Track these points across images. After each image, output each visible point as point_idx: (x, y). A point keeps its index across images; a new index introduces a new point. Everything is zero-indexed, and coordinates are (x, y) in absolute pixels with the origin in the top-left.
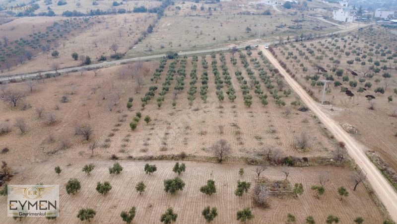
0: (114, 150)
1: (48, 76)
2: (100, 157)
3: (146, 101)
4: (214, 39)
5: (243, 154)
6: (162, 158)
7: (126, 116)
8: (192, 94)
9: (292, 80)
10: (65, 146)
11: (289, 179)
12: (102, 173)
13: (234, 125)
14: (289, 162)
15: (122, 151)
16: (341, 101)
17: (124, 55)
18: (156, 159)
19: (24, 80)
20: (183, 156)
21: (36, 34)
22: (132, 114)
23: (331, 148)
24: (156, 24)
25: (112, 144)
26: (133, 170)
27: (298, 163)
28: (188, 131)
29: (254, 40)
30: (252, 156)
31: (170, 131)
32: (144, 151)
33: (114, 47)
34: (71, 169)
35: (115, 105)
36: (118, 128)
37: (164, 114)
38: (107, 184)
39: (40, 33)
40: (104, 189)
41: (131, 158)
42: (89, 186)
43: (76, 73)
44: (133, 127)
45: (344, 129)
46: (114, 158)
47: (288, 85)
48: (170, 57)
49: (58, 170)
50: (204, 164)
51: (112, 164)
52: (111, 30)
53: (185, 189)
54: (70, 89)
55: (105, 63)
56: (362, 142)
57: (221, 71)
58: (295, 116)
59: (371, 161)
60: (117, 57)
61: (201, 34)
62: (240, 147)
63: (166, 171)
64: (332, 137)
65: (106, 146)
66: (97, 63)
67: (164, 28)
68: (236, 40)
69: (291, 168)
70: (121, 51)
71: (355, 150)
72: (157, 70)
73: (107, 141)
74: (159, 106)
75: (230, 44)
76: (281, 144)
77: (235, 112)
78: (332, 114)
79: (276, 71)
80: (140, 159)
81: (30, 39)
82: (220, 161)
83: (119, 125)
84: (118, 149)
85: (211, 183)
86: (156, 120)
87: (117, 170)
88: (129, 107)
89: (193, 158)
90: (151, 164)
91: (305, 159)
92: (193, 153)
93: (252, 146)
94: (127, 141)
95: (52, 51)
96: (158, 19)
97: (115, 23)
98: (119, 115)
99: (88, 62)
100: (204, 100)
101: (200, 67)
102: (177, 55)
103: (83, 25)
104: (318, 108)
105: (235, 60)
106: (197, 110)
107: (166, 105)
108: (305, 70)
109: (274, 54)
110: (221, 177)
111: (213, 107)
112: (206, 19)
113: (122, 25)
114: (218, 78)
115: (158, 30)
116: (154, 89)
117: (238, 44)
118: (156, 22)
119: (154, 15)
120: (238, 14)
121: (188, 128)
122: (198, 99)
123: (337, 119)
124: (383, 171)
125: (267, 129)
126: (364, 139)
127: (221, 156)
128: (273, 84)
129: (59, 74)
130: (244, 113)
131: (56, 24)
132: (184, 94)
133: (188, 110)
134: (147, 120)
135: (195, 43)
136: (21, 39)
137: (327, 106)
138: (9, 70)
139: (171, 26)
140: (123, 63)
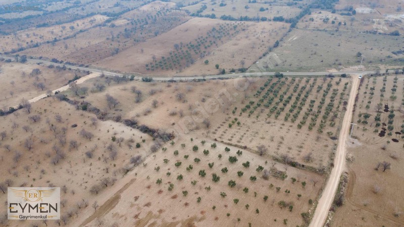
0: (216, 136)
1: (199, 80)
2: (210, 137)
3: (244, 110)
4: (322, 61)
5: (275, 155)
6: (236, 146)
7: (230, 118)
8: (271, 112)
9: (351, 113)
10: (197, 128)
11: (287, 172)
12: (208, 146)
13: (282, 138)
14: (293, 165)
15: (220, 138)
16: (367, 139)
17: (247, 69)
18: (233, 145)
20: (245, 148)
21: (199, 39)
22: (233, 117)
23: (325, 164)
24: (284, 38)
25: (217, 133)
26: (221, 148)
27: (298, 166)
28: (256, 135)
29: (356, 67)
30: (278, 157)
31: (247, 133)
32: (229, 140)
33: (243, 63)
34: (197, 140)
35: (228, 109)
36: (223, 124)
37: (249, 121)
38: (208, 151)
40: (206, 153)
41: (222, 142)
42: (201, 149)
43: (214, 81)
44: (230, 126)
45: (347, 156)
46: (216, 140)
47: (342, 118)
48: (277, 76)
49: (192, 140)
50: (254, 154)
51: (213, 142)
52: (249, 40)
53: (237, 162)
54: (208, 92)
55: (234, 74)
56: (348, 167)
57: (302, 96)
58: (323, 141)
59: (341, 177)
60: (243, 70)
61: (315, 54)
62: (276, 150)
63: (233, 152)
64: (332, 160)
65: (214, 133)
66: (229, 74)
67: (289, 43)
68: (340, 64)
69: (294, 168)
70: (246, 66)
71: (338, 170)
72: (261, 88)
73: (216, 130)
74: (249, 116)
75: (331, 69)
76: (299, 155)
77: (289, 130)
78: (350, 145)
79: (346, 103)
80: (226, 144)
81: (195, 43)
82: (261, 155)
83: (224, 123)
84: (219, 136)
85: (248, 163)
86: (244, 124)
87: (214, 146)
88: (234, 112)
89: (250, 150)
90: (229, 147)
91: (303, 166)
92: (251, 147)
93: (283, 151)
94: (225, 132)
95: (204, 60)
96: (289, 31)
97: (255, 32)
98: (227, 116)
99: (223, 72)
100: (276, 118)
101: (291, 90)
102: (282, 76)
103: (231, 32)
104: (345, 139)
105: (320, 88)
106: (269, 123)
107: (253, 116)
108: (368, 107)
109: (360, 85)
110: (256, 162)
111: (279, 123)
112: (330, 35)
113: (259, 35)
114: (296, 103)
115: (283, 44)
116: (252, 103)
117: (339, 69)
118: (286, 35)
119: (288, 25)
120: (364, 32)
121: (257, 133)
122: (273, 116)
123: (349, 150)
124: (340, 183)
125: (299, 145)
126: (351, 165)
127: (261, 153)
128: (331, 114)
129: (205, 80)
130: (294, 131)
131: (214, 29)
132: (267, 111)
133: (264, 122)
134: (239, 124)
135: (304, 64)
136: (190, 43)
137: (352, 140)
138: (180, 72)
139: (296, 40)
140: (244, 77)
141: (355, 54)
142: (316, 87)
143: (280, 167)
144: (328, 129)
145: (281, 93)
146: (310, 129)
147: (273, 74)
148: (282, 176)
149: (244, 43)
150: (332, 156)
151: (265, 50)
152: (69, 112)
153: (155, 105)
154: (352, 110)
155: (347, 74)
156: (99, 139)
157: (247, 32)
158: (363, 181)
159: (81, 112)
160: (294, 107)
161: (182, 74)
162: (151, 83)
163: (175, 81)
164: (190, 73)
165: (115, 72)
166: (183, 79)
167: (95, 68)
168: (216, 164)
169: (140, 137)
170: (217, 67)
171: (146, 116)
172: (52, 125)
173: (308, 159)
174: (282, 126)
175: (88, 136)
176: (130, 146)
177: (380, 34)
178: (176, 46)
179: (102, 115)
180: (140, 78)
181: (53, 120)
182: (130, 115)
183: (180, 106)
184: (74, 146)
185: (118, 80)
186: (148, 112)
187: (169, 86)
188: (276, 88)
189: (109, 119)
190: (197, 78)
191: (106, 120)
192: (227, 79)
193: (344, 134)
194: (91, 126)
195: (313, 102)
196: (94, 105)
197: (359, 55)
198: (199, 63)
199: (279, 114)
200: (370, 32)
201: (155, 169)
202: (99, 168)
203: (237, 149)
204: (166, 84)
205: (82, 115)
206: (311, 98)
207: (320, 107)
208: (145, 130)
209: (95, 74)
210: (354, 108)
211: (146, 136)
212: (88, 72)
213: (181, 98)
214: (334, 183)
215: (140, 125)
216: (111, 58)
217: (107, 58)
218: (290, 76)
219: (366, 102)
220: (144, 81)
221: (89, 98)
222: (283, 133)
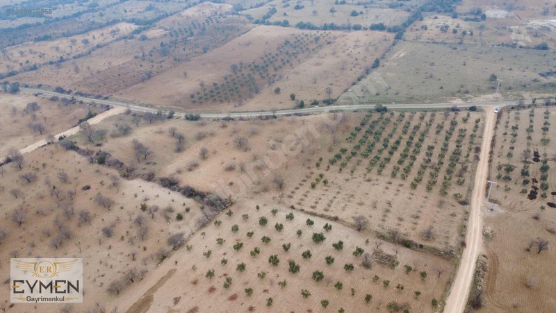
0: (294, 202)
1: (267, 118)
2: (284, 203)
3: (332, 162)
4: (441, 88)
5: (379, 229)
6: (322, 216)
7: (312, 173)
8: (372, 164)
9: (486, 164)
10: (266, 190)
11: (398, 256)
12: (281, 218)
13: (389, 204)
14: (407, 244)
15: (299, 204)
16: (511, 203)
17: (336, 100)
18: (318, 216)
19: (249, 119)
20: (336, 219)
21: (266, 56)
22: (317, 172)
23: (453, 243)
24: (387, 54)
25: (295, 196)
26: (301, 219)
28: (351, 199)
29: (490, 96)
30: (384, 232)
31: (338, 196)
32: (313, 207)
33: (329, 92)
34: (265, 208)
35: (309, 160)
36: (303, 183)
37: (340, 178)
38: (281, 225)
39: (270, 54)
40: (279, 228)
41: (302, 210)
42: (272, 223)
43: (289, 118)
44: (313, 186)
45: (484, 230)
46: (292, 207)
47: (474, 172)
48: (378, 110)
49: (258, 208)
50: (348, 229)
51: (289, 212)
52: (338, 57)
53: (325, 242)
54: (280, 135)
55: (316, 107)
56: (487, 246)
57: (416, 140)
58: (449, 207)
59: (477, 263)
60: (328, 102)
61: (431, 77)
62: (381, 223)
63: (319, 226)
64: (463, 236)
65: (290, 197)
66: (310, 107)
67: (395, 61)
68: (467, 92)
69: (408, 249)
70: (333, 97)
71: (473, 251)
72: (356, 128)
73: (293, 192)
74: (341, 170)
75: (455, 99)
76: (414, 229)
77: (398, 191)
78: (488, 213)
79: (478, 150)
80: (307, 213)
81: (260, 63)
82: (359, 230)
83: (305, 181)
84: (297, 201)
85: (341, 243)
86: (333, 182)
87: (290, 217)
88: (318, 165)
89: (342, 222)
90: (312, 218)
91: (421, 246)
92: (344, 218)
93: (391, 223)
94: (306, 196)
95: (274, 87)
96: (394, 45)
97: (345, 46)
98: (308, 171)
99: (302, 105)
100: (380, 172)
101: (400, 130)
102: (385, 110)
103: (311, 46)
104: (480, 204)
105: (440, 127)
106: (369, 180)
107: (346, 170)
108: (510, 155)
109: (497, 123)
110: (353, 241)
111: (383, 180)
112: (450, 50)
113: (351, 49)
114: (406, 150)
115: (385, 63)
116: (344, 151)
117: (466, 100)
118: (388, 50)
119: (392, 36)
120: (499, 45)
121: (352, 196)
122: (375, 170)
123: (487, 220)
124: (477, 273)
125: (414, 213)
126: (491, 244)
127: (360, 226)
128: (459, 167)
129: (275, 117)
130: (405, 193)
131: (287, 42)
132: (366, 162)
133: (361, 179)
134: (325, 182)
135: (416, 92)
136: (254, 63)
137: (491, 205)
138: (240, 105)
139: (403, 57)
140: (331, 111)
141: (488, 77)
142: (434, 125)
143: (388, 249)
144: (454, 190)
145: (385, 135)
146: (429, 189)
147: (372, 106)
148: (390, 262)
149: (330, 62)
150: (463, 230)
151: (360, 72)
152: (78, 167)
153: (204, 155)
154: (487, 159)
155: (477, 106)
156: (122, 208)
157: (333, 46)
158: (509, 268)
159: (96, 166)
160: (404, 156)
161: (243, 108)
162: (198, 122)
163: (233, 119)
164: (254, 107)
165: (147, 106)
166: (245, 115)
167: (117, 100)
168: (294, 246)
169: (182, 203)
170: (293, 97)
171: (191, 173)
172: (54, 188)
173: (428, 235)
174: (388, 185)
175: (106, 204)
176: (168, 219)
177: (521, 47)
178: (234, 68)
179: (127, 171)
180: (183, 115)
181: (55, 180)
182: (168, 171)
183: (239, 157)
184: (86, 218)
185: (151, 119)
186: (193, 167)
187: (224, 126)
188: (377, 128)
189: (137, 176)
190: (264, 114)
191: (132, 179)
192: (307, 115)
193: (478, 195)
194: (110, 187)
195: (431, 148)
196: (116, 156)
197: (494, 78)
198: (266, 92)
199: (382, 166)
200: (507, 45)
201: (205, 254)
202: (122, 253)
203: (324, 222)
204: (220, 124)
205: (98, 171)
206: (428, 142)
207: (442, 156)
208: (190, 193)
209: (118, 110)
210: (491, 157)
211: (190, 202)
212: (108, 106)
213: (241, 145)
214: (468, 273)
215: (182, 185)
216: (140, 85)
217: (135, 86)
218: (397, 110)
219: (507, 148)
220: (187, 118)
221: (109, 146)
222: (390, 195)
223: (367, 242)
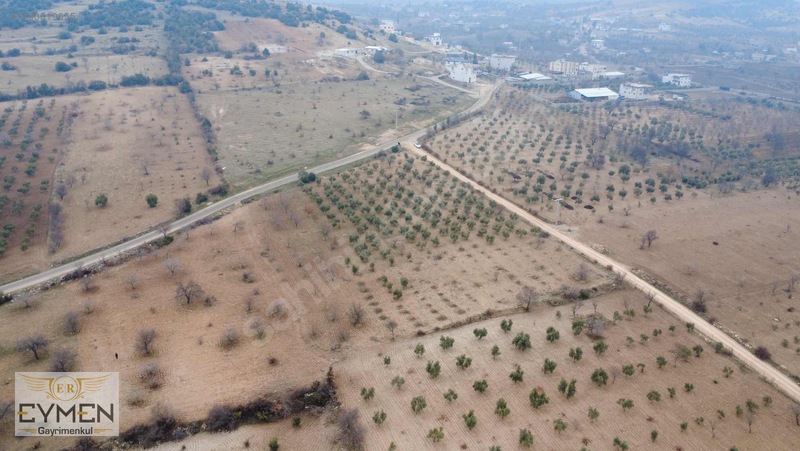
1: (157, 245)
2: (401, 337)
3: (367, 257)
5: (541, 298)
7: (362, 284)
8: (412, 239)
10: (343, 337)
13: (500, 269)
14: (585, 295)
15: (419, 325)
16: (569, 218)
17: (226, 186)
19: (122, 260)
20: (490, 314)
22: (367, 279)
23: (604, 274)
25: (395, 320)
27: (591, 294)
28: (460, 286)
29: (387, 133)
31: (441, 291)
32: (443, 319)
35: (327, 271)
36: (373, 301)
37: (406, 271)
41: (439, 329)
44: (399, 295)
45: (596, 250)
46: (422, 333)
48: (305, 181)
49: (388, 361)
52: (123, 132)
55: (212, 204)
56: (621, 261)
57: (404, 196)
58: (544, 244)
59: (641, 278)
64: (596, 262)
65: (392, 325)
66: (199, 209)
67: (223, 120)
68: (363, 135)
69: (588, 300)
72: (322, 209)
73: (384, 318)
74: (391, 262)
76: (560, 279)
77: (483, 253)
78: (574, 235)
82: (527, 310)
83: (370, 297)
84: (411, 324)
88: (355, 270)
91: (595, 289)
94: (407, 312)
96: (192, 100)
97: (112, 114)
98: (352, 285)
99: (185, 209)
100: (437, 243)
103: (46, 126)
104: (555, 230)
105: (402, 176)
106: (439, 258)
107: (400, 259)
108: (501, 180)
109: (436, 156)
111: (452, 250)
112: (276, 94)
113: (131, 118)
116: (356, 240)
117: (373, 143)
118: (195, 108)
119: (173, 90)
120: (321, 81)
121: (454, 282)
123: (583, 241)
125: (533, 266)
126: (619, 258)
127: (528, 304)
129: (170, 239)
130: (492, 251)
133: (429, 261)
134: (405, 283)
139: (226, 113)
140: (246, 202)
141: (357, 115)
142: (395, 176)
146: (507, 236)
149: (118, 141)
151: (196, 143)
154: (488, 191)
157: (88, 118)
160: (429, 216)
162: (13, 304)
164: (94, 239)
170: (153, 201)
174: (466, 253)
190: (149, 240)
192: (217, 218)
193: (541, 225)
195: (435, 198)
197: (366, 115)
198: (76, 210)
199: (428, 236)
200: (329, 80)
207: (457, 202)
213: (191, 299)
218: (324, 174)
222: (485, 261)
223: (558, 315)
